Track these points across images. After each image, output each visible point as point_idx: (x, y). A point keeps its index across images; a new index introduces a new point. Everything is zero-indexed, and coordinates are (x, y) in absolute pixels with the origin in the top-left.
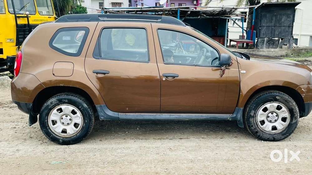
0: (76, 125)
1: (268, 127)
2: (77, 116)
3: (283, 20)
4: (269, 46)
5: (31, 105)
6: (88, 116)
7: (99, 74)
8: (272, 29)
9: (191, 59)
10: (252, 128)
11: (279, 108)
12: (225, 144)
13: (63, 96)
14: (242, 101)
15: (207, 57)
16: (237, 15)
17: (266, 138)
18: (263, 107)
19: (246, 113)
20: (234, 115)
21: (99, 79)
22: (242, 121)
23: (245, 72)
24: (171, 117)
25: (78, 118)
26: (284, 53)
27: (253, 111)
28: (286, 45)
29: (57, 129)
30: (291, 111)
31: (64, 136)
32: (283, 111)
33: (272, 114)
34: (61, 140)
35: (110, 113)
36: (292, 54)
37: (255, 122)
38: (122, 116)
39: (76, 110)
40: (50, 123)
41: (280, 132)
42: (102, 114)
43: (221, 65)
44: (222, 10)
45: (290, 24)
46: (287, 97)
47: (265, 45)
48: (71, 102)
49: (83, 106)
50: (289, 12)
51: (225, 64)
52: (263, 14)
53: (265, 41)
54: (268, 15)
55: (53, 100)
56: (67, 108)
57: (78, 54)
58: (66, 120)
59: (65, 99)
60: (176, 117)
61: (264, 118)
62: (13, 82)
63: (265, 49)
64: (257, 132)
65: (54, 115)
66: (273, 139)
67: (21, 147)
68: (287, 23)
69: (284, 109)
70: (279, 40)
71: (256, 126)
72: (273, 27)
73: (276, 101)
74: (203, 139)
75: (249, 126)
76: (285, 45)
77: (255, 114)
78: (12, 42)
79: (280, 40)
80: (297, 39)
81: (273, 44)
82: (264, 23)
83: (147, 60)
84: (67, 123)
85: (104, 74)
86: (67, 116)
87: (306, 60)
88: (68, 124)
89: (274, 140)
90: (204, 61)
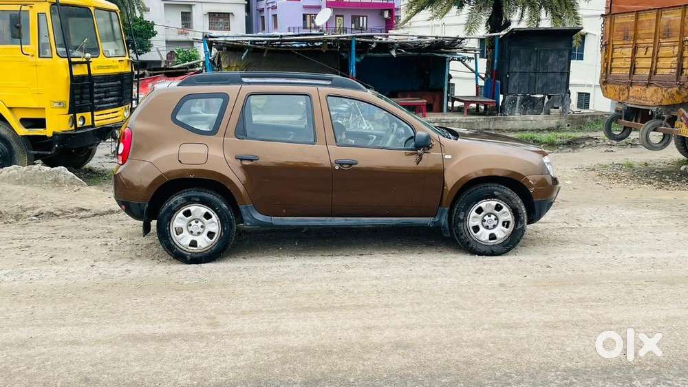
0: (211, 235)
1: (483, 235)
2: (213, 222)
3: (550, 60)
4: (526, 110)
5: (147, 205)
6: (228, 221)
7: (246, 161)
8: (530, 77)
9: (375, 137)
10: (462, 237)
11: (498, 208)
12: (424, 260)
13: (193, 193)
14: (447, 198)
15: (398, 135)
16: (465, 50)
17: (482, 251)
18: (476, 207)
19: (454, 216)
20: (437, 219)
21: (244, 168)
22: (447, 226)
23: (450, 157)
24: (348, 222)
25: (214, 225)
26: (553, 123)
27: (463, 213)
28: (558, 108)
29: (183, 241)
30: (515, 212)
31: (192, 251)
32: (504, 213)
33: (489, 216)
34: (188, 257)
35: (260, 217)
36: (568, 125)
37: (466, 229)
38: (277, 220)
39: (211, 212)
40: (173, 232)
41: (500, 242)
42: (248, 218)
43: (417, 147)
44: (436, 41)
45: (564, 68)
46: (509, 193)
47: (517, 109)
48: (203, 202)
49: (220, 207)
50: (561, 46)
51: (423, 145)
52: (513, 48)
53: (518, 100)
54: (522, 52)
55: (179, 198)
56: (198, 210)
57: (213, 132)
58: (196, 227)
59: (195, 197)
60: (354, 222)
61: (478, 222)
62: (120, 173)
63: (517, 116)
64: (468, 243)
65: (179, 221)
66: (491, 252)
67: (129, 267)
68: (558, 68)
69: (505, 209)
70: (544, 98)
71: (467, 234)
72: (532, 74)
73: (494, 198)
74: (393, 255)
75: (458, 235)
76: (555, 108)
77: (465, 216)
78: (63, 107)
79: (547, 99)
80: (589, 94)
81: (534, 105)
82: (516, 67)
83: (312, 140)
84: (198, 231)
85: (252, 160)
86: (197, 222)
87: (589, 137)
88: (199, 233)
89: (493, 254)
90: (395, 141)
